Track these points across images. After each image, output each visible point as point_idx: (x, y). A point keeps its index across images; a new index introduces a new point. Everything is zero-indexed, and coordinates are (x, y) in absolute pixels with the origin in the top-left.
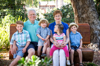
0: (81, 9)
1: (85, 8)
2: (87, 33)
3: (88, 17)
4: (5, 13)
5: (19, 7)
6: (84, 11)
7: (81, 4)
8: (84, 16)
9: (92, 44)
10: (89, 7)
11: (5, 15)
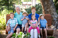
0: (46, 6)
1: (48, 5)
2: (50, 19)
3: (50, 11)
4: (3, 8)
5: (11, 5)
6: (48, 8)
7: (46, 3)
8: (48, 10)
9: (52, 26)
10: (50, 5)
11: (3, 9)
